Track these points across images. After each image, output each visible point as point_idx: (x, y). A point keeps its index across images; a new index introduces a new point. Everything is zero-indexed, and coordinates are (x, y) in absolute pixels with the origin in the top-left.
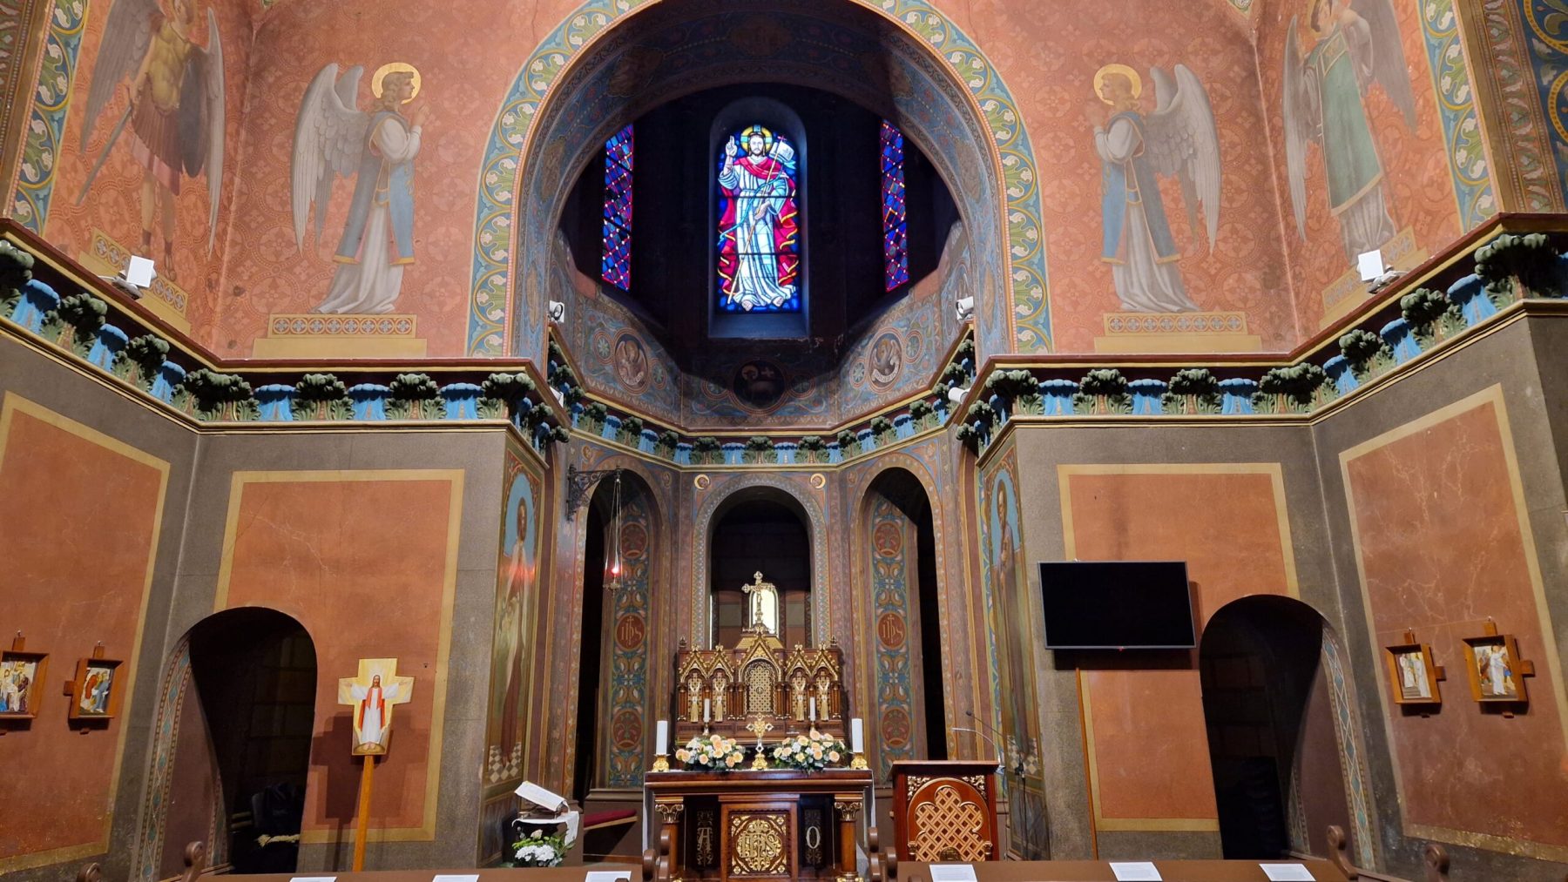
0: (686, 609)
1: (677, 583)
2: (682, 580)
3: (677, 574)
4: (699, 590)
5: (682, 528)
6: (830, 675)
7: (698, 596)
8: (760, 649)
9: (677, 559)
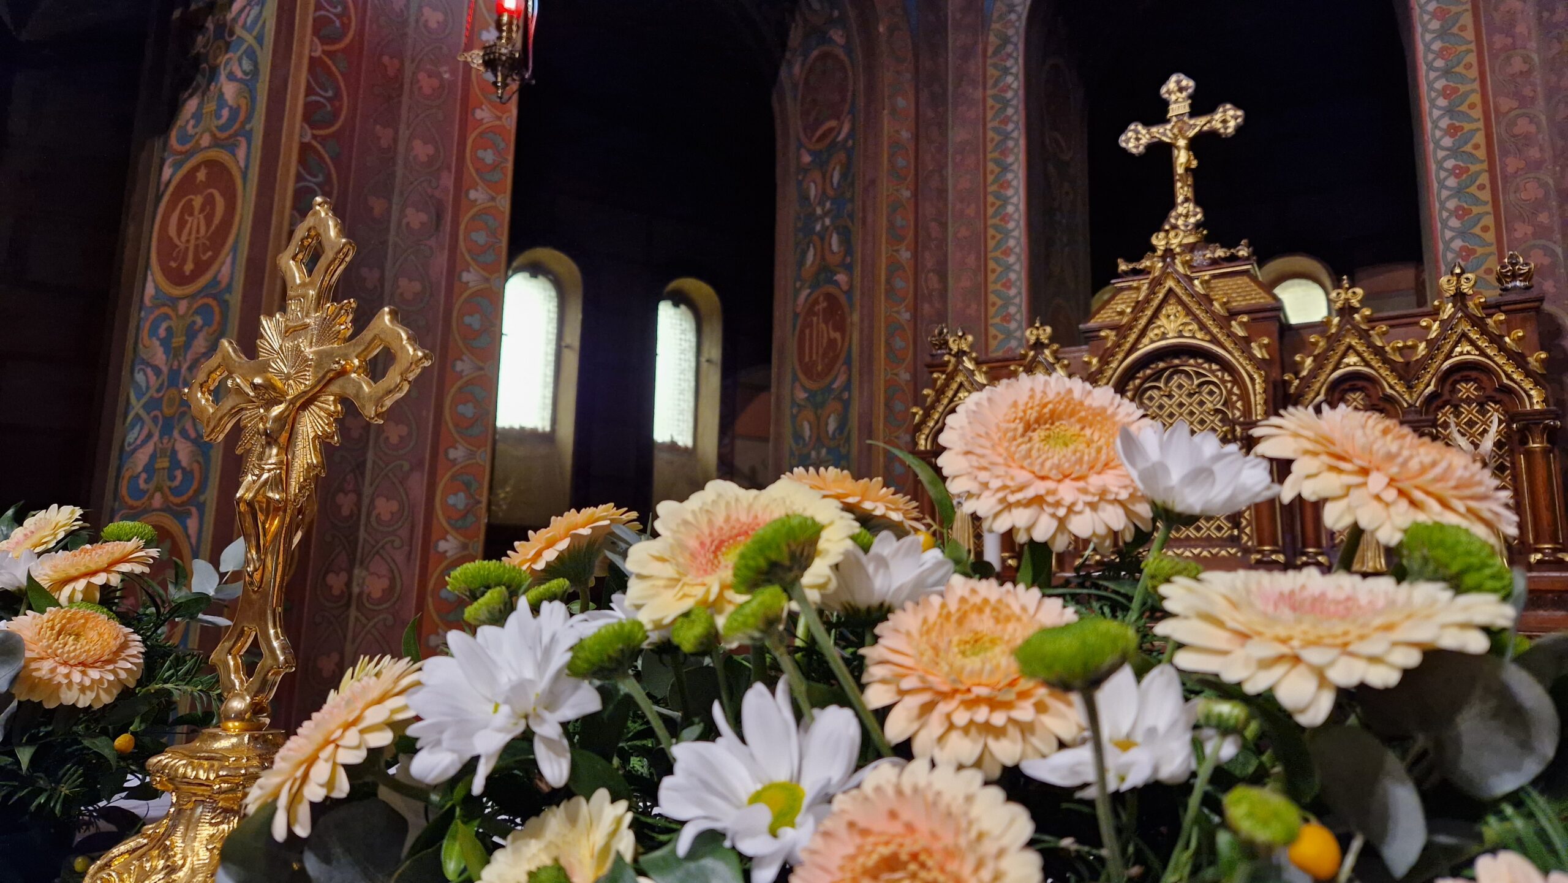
0: (971, 260)
1: (942, 193)
2: (957, 182)
3: (941, 167)
4: (1006, 201)
5: (954, 40)
6: (1506, 395)
7: (1005, 218)
8: (1171, 309)
9: (942, 126)
